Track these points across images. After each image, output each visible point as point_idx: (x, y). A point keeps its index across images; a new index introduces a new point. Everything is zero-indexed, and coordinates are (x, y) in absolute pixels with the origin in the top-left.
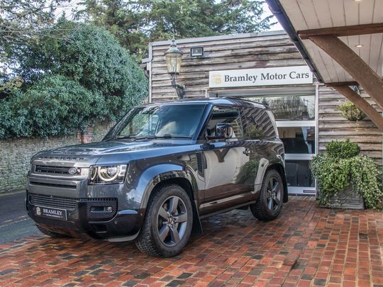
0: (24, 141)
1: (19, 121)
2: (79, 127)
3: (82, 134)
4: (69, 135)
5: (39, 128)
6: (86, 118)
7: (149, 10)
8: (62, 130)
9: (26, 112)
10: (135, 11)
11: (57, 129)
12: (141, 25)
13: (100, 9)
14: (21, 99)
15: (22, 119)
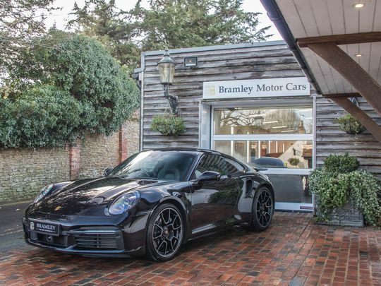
0: (11, 152)
1: (7, 132)
2: (67, 139)
3: (71, 146)
4: (57, 147)
5: (26, 139)
6: (75, 130)
7: (141, 20)
8: (51, 141)
9: (14, 122)
10: (127, 21)
11: (45, 141)
12: (133, 35)
13: (92, 19)
14: (10, 109)
15: (10, 129)
